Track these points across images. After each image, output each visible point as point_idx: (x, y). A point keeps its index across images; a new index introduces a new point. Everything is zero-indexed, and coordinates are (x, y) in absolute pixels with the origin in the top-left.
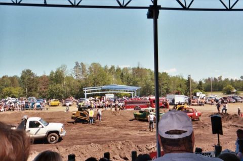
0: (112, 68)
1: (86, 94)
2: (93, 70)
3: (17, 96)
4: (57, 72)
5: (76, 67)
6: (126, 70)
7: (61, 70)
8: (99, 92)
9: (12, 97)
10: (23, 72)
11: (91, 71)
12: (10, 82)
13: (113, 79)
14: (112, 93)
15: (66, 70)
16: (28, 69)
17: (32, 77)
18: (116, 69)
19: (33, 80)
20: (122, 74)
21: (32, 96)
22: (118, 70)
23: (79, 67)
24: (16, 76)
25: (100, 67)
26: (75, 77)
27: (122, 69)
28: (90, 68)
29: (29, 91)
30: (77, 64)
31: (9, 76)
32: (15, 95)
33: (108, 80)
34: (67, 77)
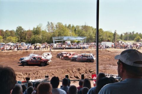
0: (70, 25)
1: (54, 41)
2: (58, 26)
3: (14, 42)
4: (37, 28)
5: (48, 25)
6: (78, 27)
7: (39, 26)
8: (62, 40)
9: (12, 42)
10: (17, 28)
11: (57, 27)
12: (10, 34)
13: (70, 32)
14: (69, 41)
15: (42, 27)
16: (20, 26)
17: (22, 31)
18: (71, 26)
19: (23, 32)
20: (75, 29)
21: (23, 42)
22: (73, 27)
23: (50, 25)
24: (13, 30)
25: (62, 25)
26: (47, 31)
27: (75, 26)
28: (56, 26)
29: (21, 39)
30: (48, 23)
31: (9, 30)
32: (13, 41)
33: (67, 33)
34: (43, 31)
